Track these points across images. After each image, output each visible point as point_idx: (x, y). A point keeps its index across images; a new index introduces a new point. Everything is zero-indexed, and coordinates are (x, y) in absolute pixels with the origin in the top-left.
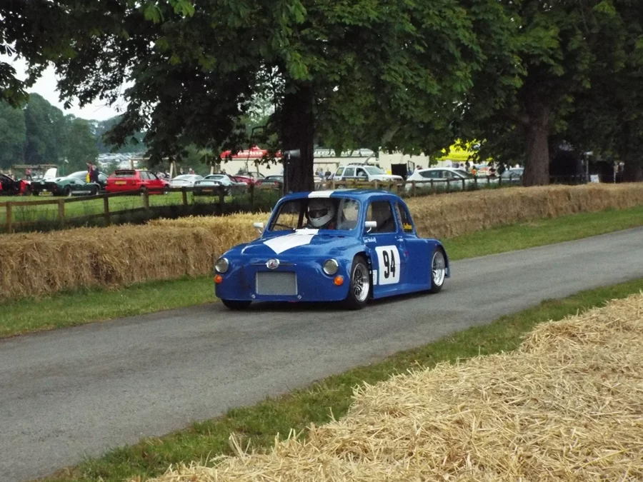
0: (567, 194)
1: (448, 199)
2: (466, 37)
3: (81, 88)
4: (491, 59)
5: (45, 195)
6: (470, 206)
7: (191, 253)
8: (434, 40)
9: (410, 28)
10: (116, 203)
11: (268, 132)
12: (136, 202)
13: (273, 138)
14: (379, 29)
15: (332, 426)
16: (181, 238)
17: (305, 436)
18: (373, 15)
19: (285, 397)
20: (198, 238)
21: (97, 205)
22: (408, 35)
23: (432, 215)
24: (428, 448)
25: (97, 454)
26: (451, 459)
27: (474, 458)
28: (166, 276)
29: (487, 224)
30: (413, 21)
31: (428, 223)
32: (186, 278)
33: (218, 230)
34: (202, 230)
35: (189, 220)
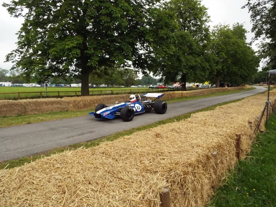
0: (222, 89)
1: (205, 89)
2: (208, 67)
3: (155, 75)
4: (212, 70)
5: (151, 88)
6: (208, 91)
7: (169, 96)
8: (204, 68)
9: (200, 66)
10: (160, 89)
11: (180, 80)
12: (162, 89)
13: (181, 81)
14: (196, 66)
15: (188, 119)
16: (168, 94)
17: (184, 120)
18: (195, 64)
19: (182, 115)
20: (170, 94)
21: (157, 90)
22: (200, 67)
23: (202, 92)
24: (201, 122)
25: (157, 121)
26: (204, 124)
27: (208, 124)
28: (166, 99)
29: (210, 93)
30: (201, 65)
31: (202, 93)
32: (169, 100)
33: (173, 93)
34: (171, 93)
35: (169, 92)
